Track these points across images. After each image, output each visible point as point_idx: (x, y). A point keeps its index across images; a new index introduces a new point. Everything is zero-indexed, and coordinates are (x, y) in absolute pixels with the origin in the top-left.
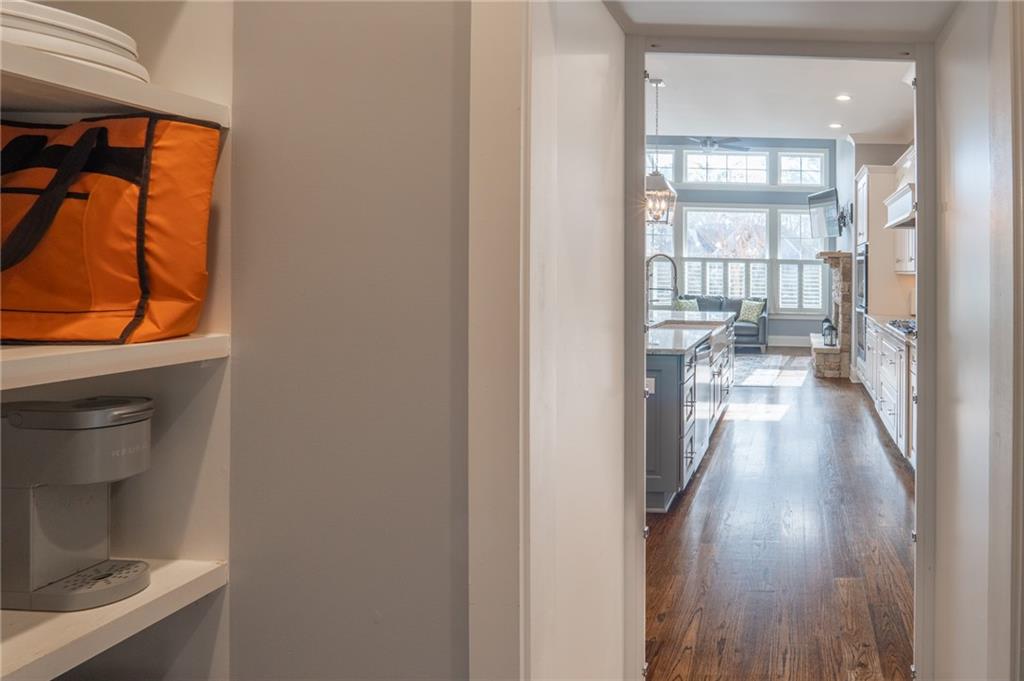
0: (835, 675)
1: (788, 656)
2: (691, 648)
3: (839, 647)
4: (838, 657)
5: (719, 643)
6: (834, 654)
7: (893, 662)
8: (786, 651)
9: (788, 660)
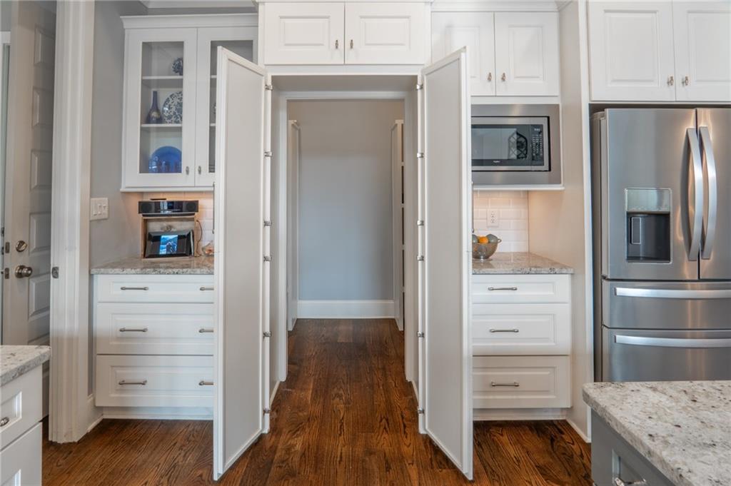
0: (309, 448)
1: (338, 459)
2: (409, 464)
3: (300, 465)
4: (304, 459)
5: (390, 468)
6: (305, 461)
7: (266, 456)
8: (340, 463)
9: (339, 456)
